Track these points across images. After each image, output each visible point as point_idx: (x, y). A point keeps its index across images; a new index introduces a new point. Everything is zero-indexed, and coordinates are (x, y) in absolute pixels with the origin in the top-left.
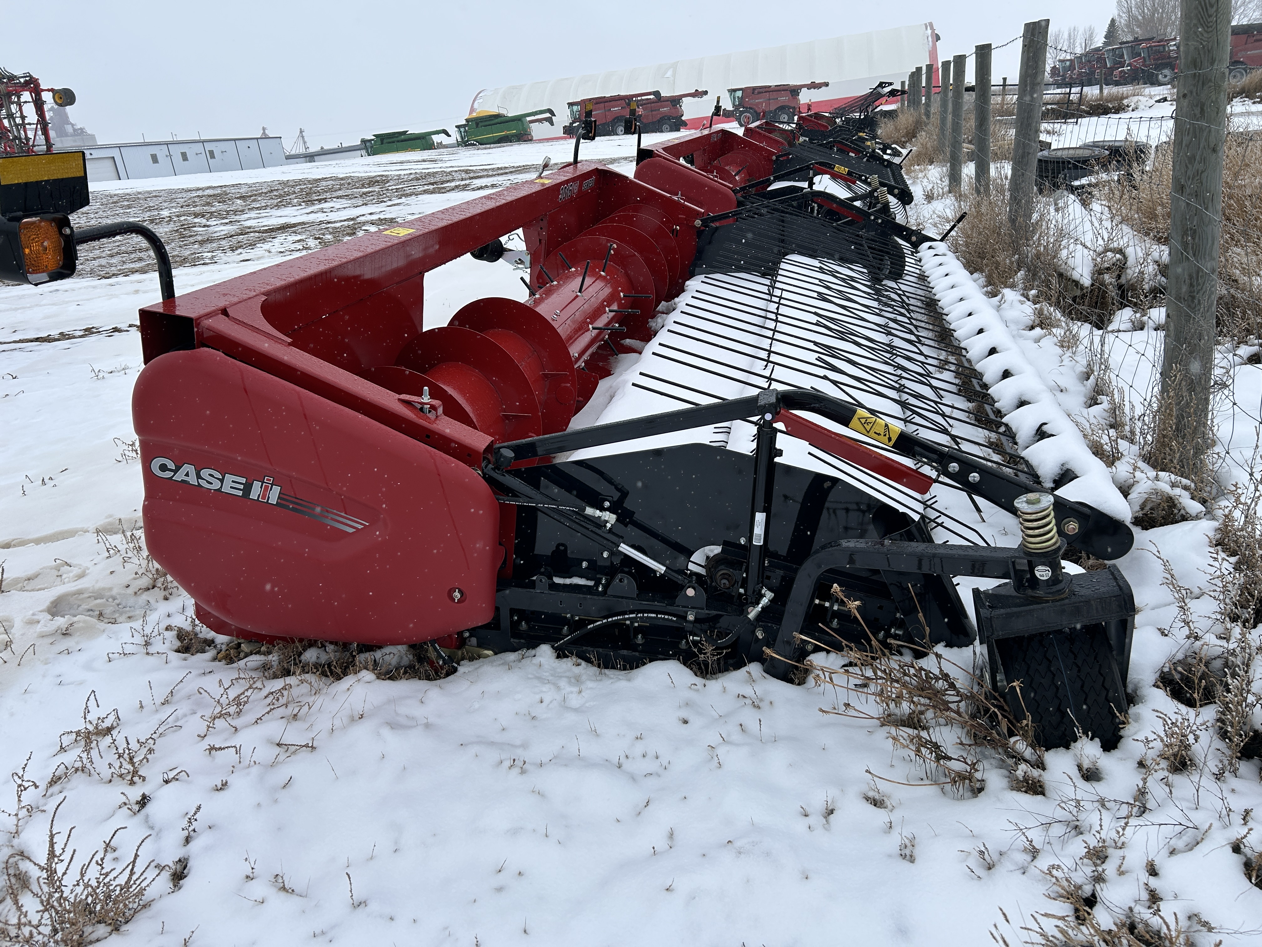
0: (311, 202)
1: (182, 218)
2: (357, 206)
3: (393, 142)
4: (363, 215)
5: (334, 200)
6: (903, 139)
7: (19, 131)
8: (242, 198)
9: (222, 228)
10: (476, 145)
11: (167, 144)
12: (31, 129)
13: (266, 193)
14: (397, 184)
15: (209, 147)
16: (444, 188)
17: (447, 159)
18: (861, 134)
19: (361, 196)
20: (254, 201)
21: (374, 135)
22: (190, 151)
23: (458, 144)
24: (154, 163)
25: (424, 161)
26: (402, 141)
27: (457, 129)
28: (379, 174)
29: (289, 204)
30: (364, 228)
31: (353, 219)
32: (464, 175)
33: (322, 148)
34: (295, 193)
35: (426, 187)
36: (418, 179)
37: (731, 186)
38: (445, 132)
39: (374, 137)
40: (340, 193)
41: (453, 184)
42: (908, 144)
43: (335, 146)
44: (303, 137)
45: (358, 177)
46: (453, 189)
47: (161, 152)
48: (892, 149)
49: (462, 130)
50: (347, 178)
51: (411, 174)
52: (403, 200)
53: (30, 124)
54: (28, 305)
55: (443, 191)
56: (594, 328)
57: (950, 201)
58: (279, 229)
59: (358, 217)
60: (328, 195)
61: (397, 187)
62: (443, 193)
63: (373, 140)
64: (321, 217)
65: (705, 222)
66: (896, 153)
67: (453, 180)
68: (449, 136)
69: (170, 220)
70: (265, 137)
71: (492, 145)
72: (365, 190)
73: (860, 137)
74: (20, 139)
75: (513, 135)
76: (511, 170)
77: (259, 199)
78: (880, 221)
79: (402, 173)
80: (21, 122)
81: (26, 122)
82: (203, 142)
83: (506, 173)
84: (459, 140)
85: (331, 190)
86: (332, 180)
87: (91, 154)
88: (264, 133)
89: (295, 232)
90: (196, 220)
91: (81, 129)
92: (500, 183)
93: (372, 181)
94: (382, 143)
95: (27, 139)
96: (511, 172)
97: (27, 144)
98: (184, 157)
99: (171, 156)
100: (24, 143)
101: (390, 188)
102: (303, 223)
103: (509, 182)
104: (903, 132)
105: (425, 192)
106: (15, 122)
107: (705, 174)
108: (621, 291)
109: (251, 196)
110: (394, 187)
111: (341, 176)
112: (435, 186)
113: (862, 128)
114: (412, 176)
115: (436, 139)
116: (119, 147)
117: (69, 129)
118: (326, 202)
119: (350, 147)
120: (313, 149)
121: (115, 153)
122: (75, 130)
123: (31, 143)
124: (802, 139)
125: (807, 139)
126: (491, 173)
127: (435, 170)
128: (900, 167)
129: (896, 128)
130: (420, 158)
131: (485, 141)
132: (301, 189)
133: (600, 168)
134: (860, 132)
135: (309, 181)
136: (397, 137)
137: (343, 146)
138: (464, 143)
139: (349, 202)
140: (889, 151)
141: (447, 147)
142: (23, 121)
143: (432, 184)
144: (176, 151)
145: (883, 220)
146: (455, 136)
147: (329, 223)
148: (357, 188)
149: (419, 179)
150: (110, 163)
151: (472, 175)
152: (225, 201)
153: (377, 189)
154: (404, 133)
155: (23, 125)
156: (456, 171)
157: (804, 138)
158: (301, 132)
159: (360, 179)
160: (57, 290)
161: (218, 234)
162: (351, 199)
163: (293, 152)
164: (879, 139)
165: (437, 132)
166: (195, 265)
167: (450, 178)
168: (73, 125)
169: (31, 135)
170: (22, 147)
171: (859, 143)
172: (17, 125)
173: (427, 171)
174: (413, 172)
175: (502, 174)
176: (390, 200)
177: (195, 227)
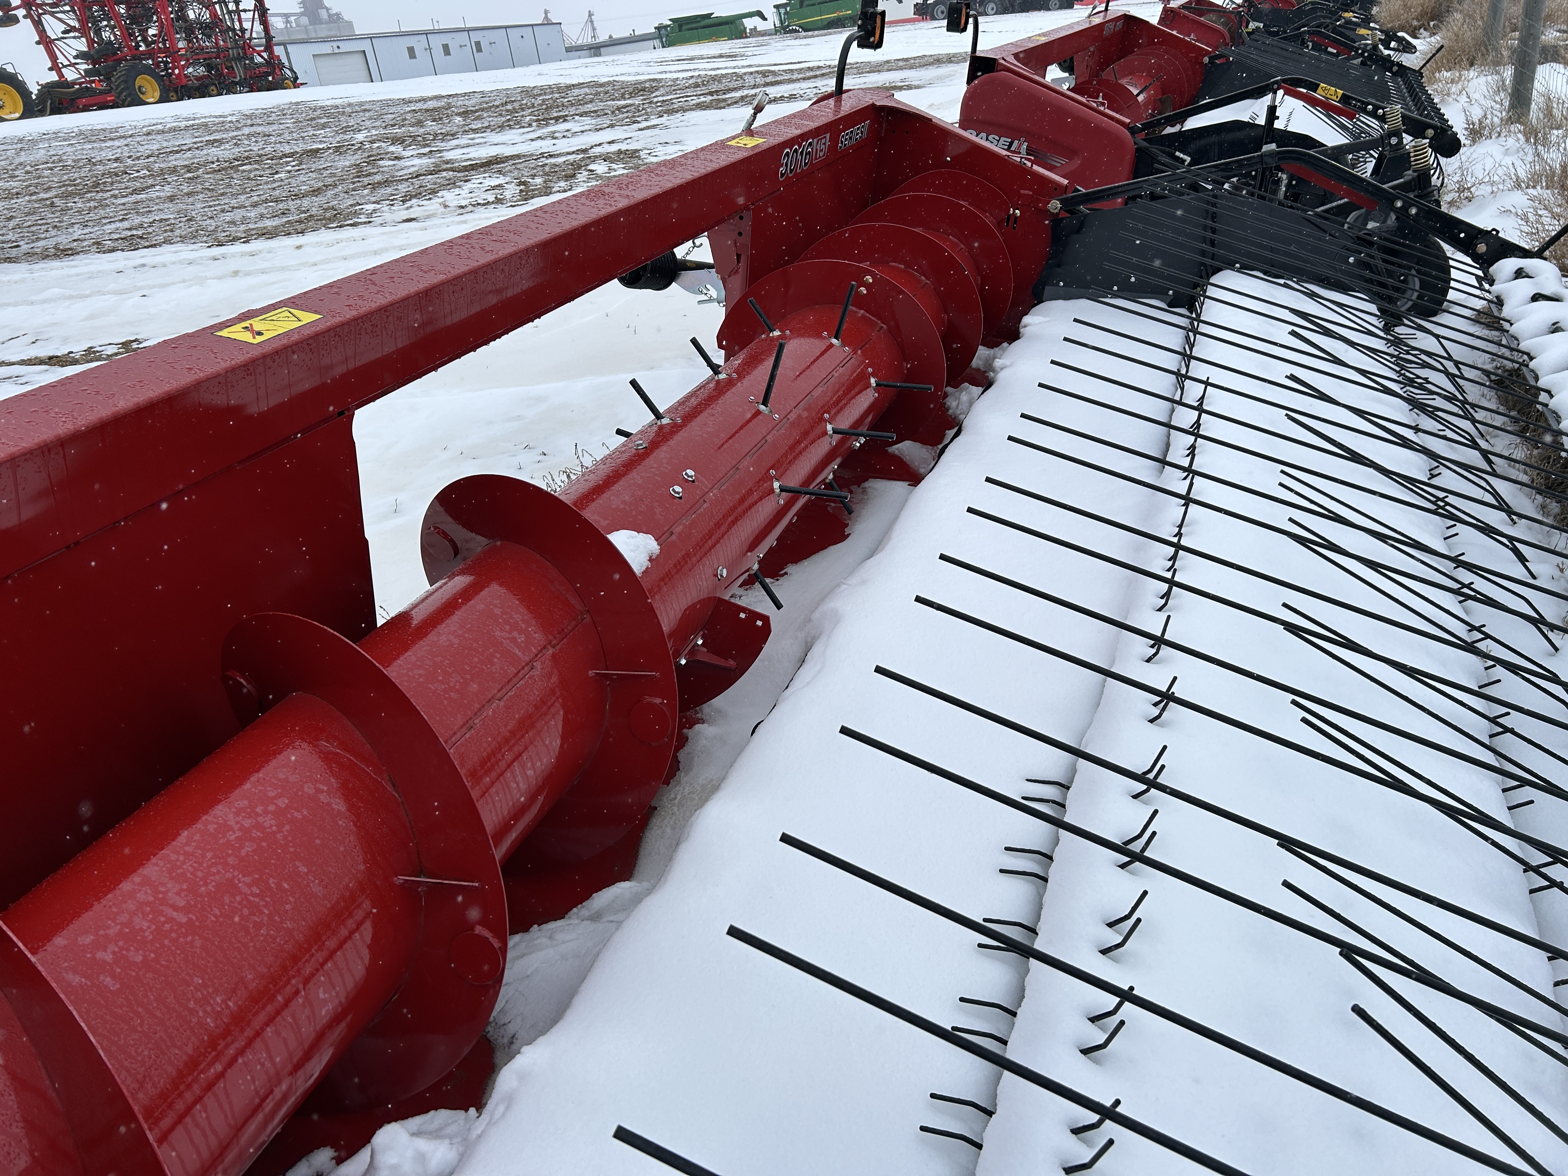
0: (544, 122)
1: (376, 145)
2: (601, 129)
3: (696, 28)
4: (600, 145)
5: (577, 118)
6: (1415, 23)
7: (232, 20)
8: (465, 114)
9: (416, 161)
10: (798, 31)
11: (426, 34)
12: (247, 20)
13: (497, 107)
14: (667, 94)
15: (475, 36)
16: (725, 100)
17: (750, 54)
18: (1347, 15)
19: (613, 112)
20: (477, 118)
21: (670, 20)
22: (454, 42)
23: (776, 31)
24: (410, 58)
25: (721, 56)
26: (704, 27)
27: (775, 10)
28: (651, 77)
29: (519, 124)
30: (591, 167)
31: (584, 151)
32: (760, 80)
33: (611, 37)
34: (533, 106)
35: (702, 99)
36: (697, 85)
37: (1128, 121)
38: (760, 14)
39: (669, 23)
40: (590, 107)
41: (738, 94)
42: (1422, 30)
43: (626, 34)
44: (592, 22)
45: (623, 82)
46: (736, 103)
47: (420, 45)
48: (1401, 40)
49: (782, 11)
50: (609, 83)
51: (692, 77)
52: (664, 120)
53: (245, 11)
54: (88, 292)
55: (722, 105)
56: (782, 489)
57: (1514, 140)
58: (483, 165)
59: (592, 147)
60: (572, 111)
61: (665, 98)
62: (721, 108)
63: (669, 26)
64: (546, 146)
65: (1069, 205)
66: (1409, 48)
67: (742, 87)
68: (765, 19)
69: (360, 148)
70: (547, 23)
71: (816, 32)
72: (623, 103)
73: (1349, 22)
74: (234, 30)
75: (847, 18)
76: (824, 71)
77: (485, 115)
78: (1414, 211)
79: (681, 75)
80: (234, 8)
81: (241, 8)
82: (468, 30)
83: (816, 77)
84: (778, 24)
85: (580, 102)
86: (588, 87)
87: (338, 47)
88: (546, 17)
89: (499, 172)
90: (392, 149)
91: (337, 14)
92: (801, 92)
93: (640, 89)
94: (680, 30)
95: (243, 30)
96: (823, 75)
97: (243, 36)
98: (446, 49)
99: (430, 49)
100: (238, 35)
101: (656, 100)
102: (518, 156)
103: (815, 91)
104: (1416, 11)
105: (700, 107)
106: (227, 6)
107: (1084, 100)
108: (873, 375)
109: (476, 111)
110: (661, 99)
111: (603, 80)
112: (715, 97)
113: (1347, 5)
114: (691, 81)
115: (749, 23)
116: (371, 38)
117: (324, 14)
118: (565, 121)
119: (644, 35)
120: (603, 37)
121: (366, 45)
122: (330, 16)
123: (247, 35)
124: (1252, 25)
125: (1261, 25)
126: (796, 76)
127: (724, 72)
128: (1419, 73)
129: (1405, 5)
130: (717, 52)
131: (809, 27)
132: (544, 101)
133: (878, 104)
134: (1347, 11)
135: (559, 88)
136: (699, 22)
137: (636, 34)
138: (784, 29)
139: (593, 121)
140: (1393, 44)
141: (763, 35)
142: (237, 6)
143: (711, 93)
144: (436, 42)
145: (1419, 209)
146: (773, 20)
147: (551, 156)
148: (613, 100)
149: (699, 86)
150: (359, 59)
151: (770, 79)
152: (441, 119)
153: (637, 101)
154: (708, 16)
155: (238, 12)
156: (751, 73)
157: (1257, 24)
158: (590, 15)
159: (624, 85)
160: (143, 265)
161: (405, 172)
162: (599, 116)
163: (580, 42)
164: (1376, 22)
165: (750, 15)
166: (341, 227)
167: (739, 83)
168: (328, 9)
169: (247, 25)
170: (236, 41)
171: (1348, 33)
172: (230, 12)
173: (713, 73)
174: (696, 74)
175: (809, 78)
176: (646, 120)
177: (382, 159)
